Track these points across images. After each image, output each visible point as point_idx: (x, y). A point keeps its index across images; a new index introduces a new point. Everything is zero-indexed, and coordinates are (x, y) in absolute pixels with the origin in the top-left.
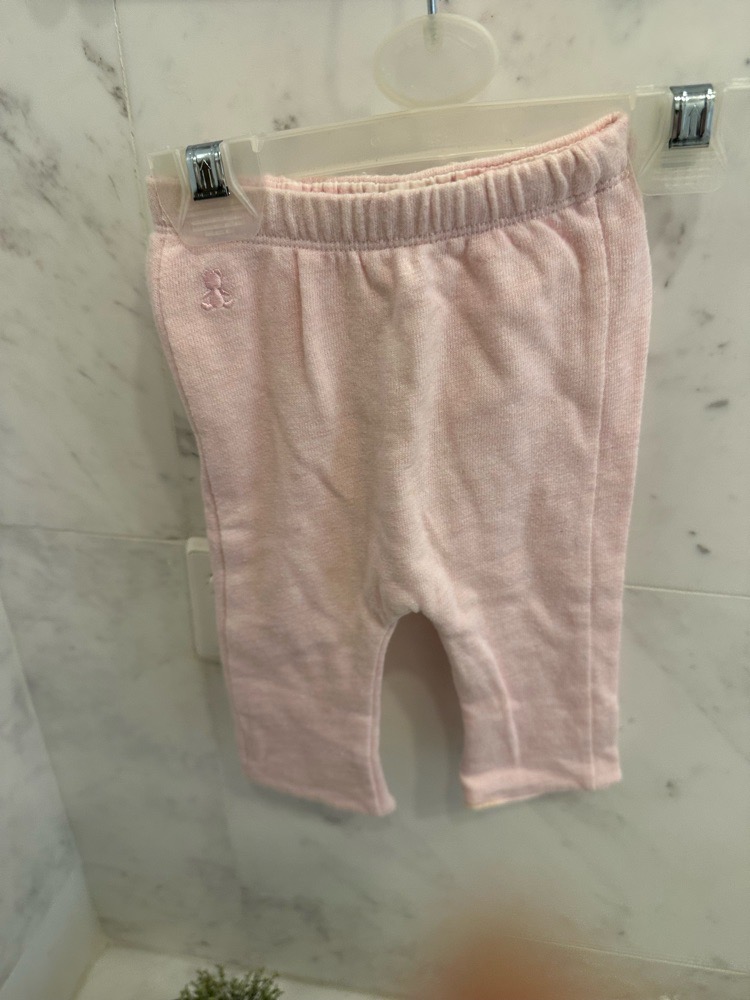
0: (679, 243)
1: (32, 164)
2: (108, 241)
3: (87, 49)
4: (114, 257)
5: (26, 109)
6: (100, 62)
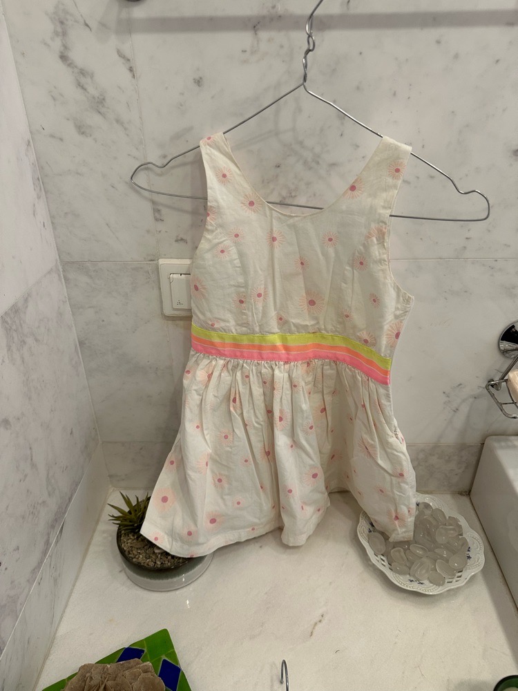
1: (94, 98)
2: (126, 129)
3: (118, 52)
6: (124, 57)
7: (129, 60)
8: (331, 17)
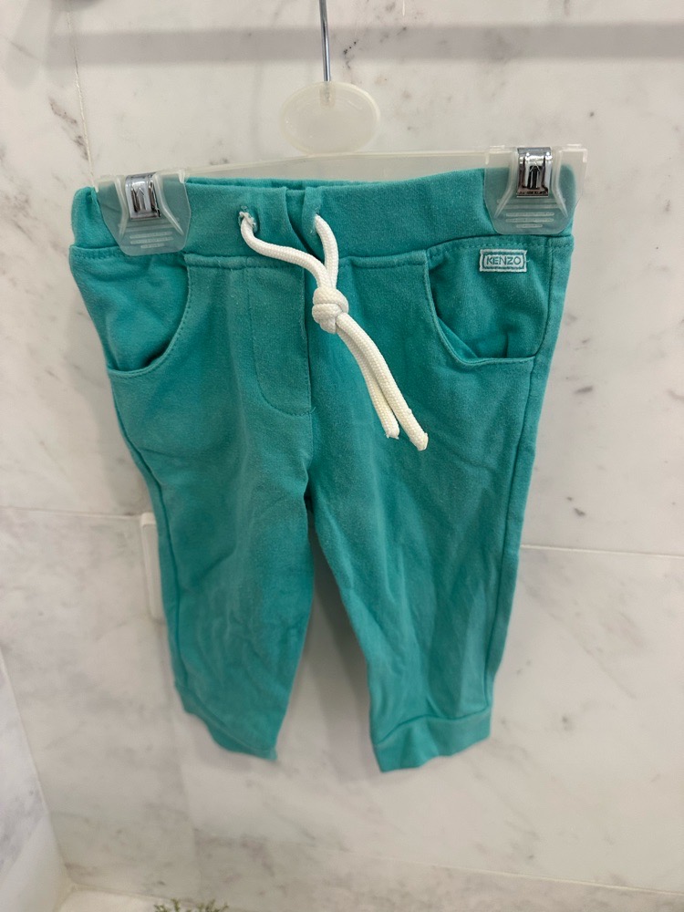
1: (7, 198)
3: (53, 104)
6: (65, 116)
7: (75, 122)
8: (524, 31)
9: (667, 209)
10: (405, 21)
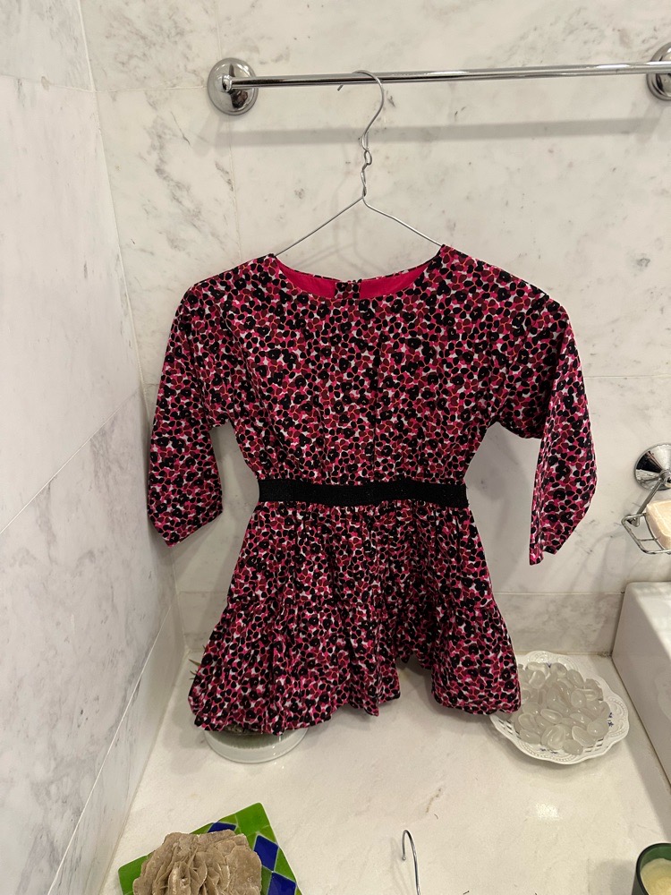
0: (454, 230)
1: (189, 211)
2: (221, 243)
3: (217, 165)
4: (223, 249)
5: (188, 189)
6: (223, 170)
7: (227, 173)
8: (438, 129)
9: (507, 204)
10: (386, 125)
